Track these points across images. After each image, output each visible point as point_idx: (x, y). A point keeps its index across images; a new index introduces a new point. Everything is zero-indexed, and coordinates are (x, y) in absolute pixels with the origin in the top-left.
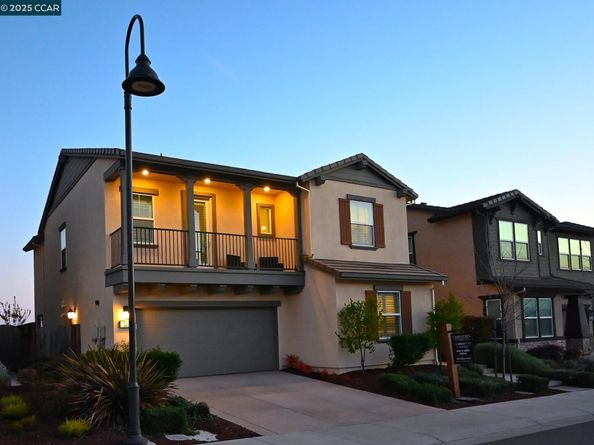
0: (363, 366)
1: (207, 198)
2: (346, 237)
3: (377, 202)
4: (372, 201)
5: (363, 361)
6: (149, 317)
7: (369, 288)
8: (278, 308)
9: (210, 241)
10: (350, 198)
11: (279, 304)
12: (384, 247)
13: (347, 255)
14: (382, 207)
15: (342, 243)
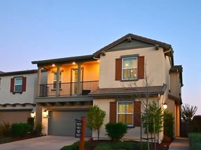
2: (118, 77)
3: (140, 55)
4: (137, 55)
5: (99, 135)
10: (122, 57)
12: (143, 78)
14: (143, 57)
15: (116, 80)
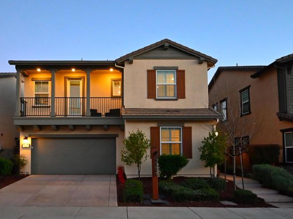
0: (139, 175)
1: (79, 79)
2: (151, 94)
3: (180, 69)
4: (176, 68)
5: (139, 172)
6: (40, 143)
7: (154, 125)
8: (117, 138)
9: (81, 102)
10: (156, 68)
11: (117, 136)
12: (184, 98)
13: (152, 104)
14: (184, 71)
15: (148, 98)
